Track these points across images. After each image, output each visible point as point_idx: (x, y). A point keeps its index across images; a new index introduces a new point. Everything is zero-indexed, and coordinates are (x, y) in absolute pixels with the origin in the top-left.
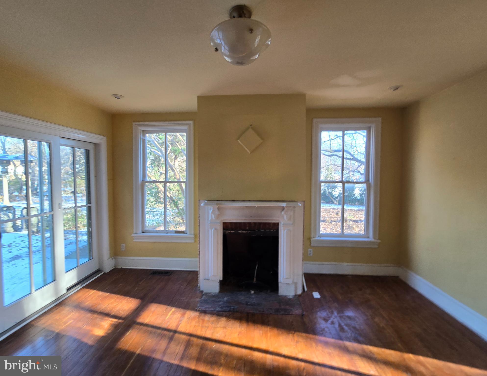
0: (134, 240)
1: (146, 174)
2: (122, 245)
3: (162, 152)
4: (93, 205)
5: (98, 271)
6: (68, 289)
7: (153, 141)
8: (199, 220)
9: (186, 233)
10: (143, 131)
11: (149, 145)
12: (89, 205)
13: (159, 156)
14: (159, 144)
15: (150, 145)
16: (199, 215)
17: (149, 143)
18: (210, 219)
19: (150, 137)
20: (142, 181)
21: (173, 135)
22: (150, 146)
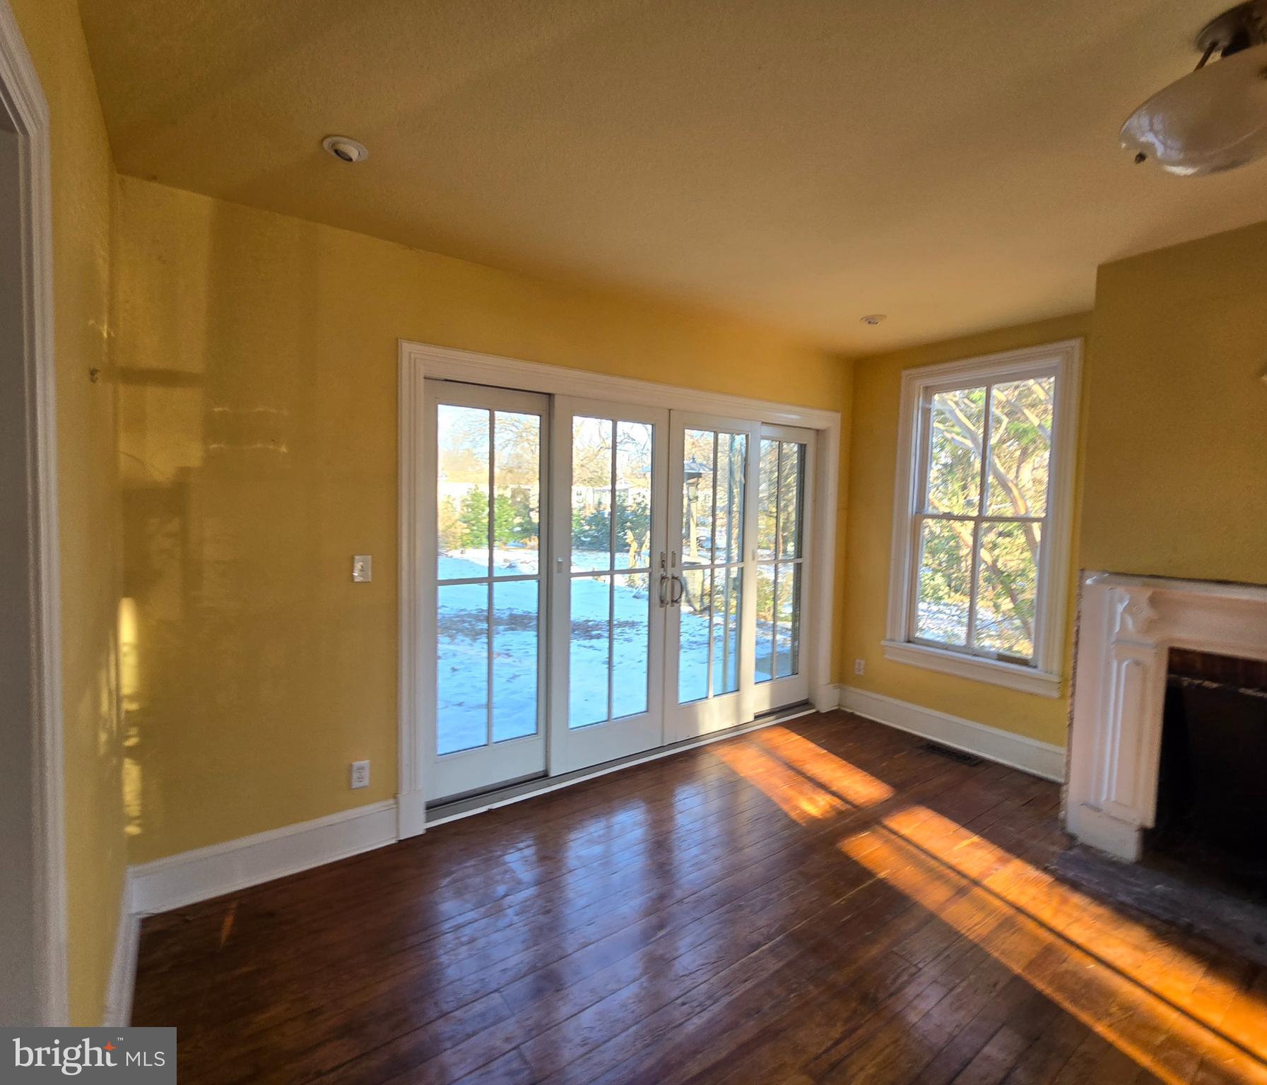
0: (886, 656)
1: (927, 499)
2: (857, 661)
3: (974, 440)
4: (806, 560)
5: (805, 704)
6: (757, 717)
7: (952, 412)
8: (1079, 627)
9: (1035, 667)
10: (926, 388)
11: (939, 422)
12: (799, 561)
13: (967, 453)
14: (969, 418)
15: (943, 422)
16: (1079, 612)
17: (939, 416)
18: (1117, 629)
19: (944, 402)
20: (916, 513)
21: (1016, 387)
22: (941, 426)
